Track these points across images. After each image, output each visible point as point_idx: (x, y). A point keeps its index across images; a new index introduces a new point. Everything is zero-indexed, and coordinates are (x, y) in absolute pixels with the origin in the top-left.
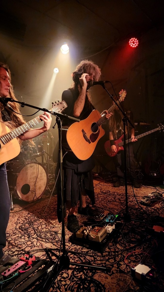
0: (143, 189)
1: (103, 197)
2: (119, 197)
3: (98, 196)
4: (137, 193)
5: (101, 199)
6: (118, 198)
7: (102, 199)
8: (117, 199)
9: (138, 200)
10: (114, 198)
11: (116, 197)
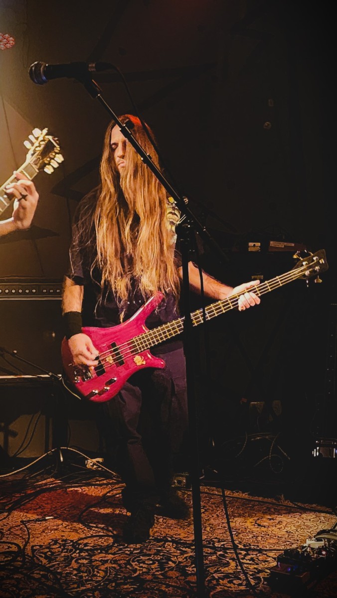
0: (285, 519)
1: (115, 562)
2: (180, 560)
3: (91, 561)
4: (260, 538)
5: (102, 574)
6: (180, 562)
7: (106, 571)
8: (172, 570)
9: (260, 567)
10: (162, 566)
11: (169, 559)
